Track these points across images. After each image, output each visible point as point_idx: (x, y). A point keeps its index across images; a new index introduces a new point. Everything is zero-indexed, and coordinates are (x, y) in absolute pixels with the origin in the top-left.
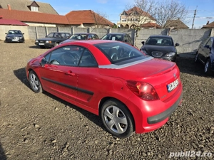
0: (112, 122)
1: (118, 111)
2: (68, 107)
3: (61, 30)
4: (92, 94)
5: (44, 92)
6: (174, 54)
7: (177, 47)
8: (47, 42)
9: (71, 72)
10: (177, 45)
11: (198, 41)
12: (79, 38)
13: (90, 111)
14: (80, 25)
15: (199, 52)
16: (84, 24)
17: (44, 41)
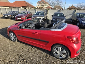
0: (59, 54)
1: (60, 49)
2: (34, 48)
3: (14, 10)
4: (48, 42)
5: (18, 41)
6: (65, 20)
7: (65, 17)
8: (9, 15)
9: (36, 33)
10: (65, 16)
11: (71, 14)
12: (24, 13)
13: (45, 49)
14: (20, 7)
15: (73, 19)
16: (22, 7)
17: (7, 15)
